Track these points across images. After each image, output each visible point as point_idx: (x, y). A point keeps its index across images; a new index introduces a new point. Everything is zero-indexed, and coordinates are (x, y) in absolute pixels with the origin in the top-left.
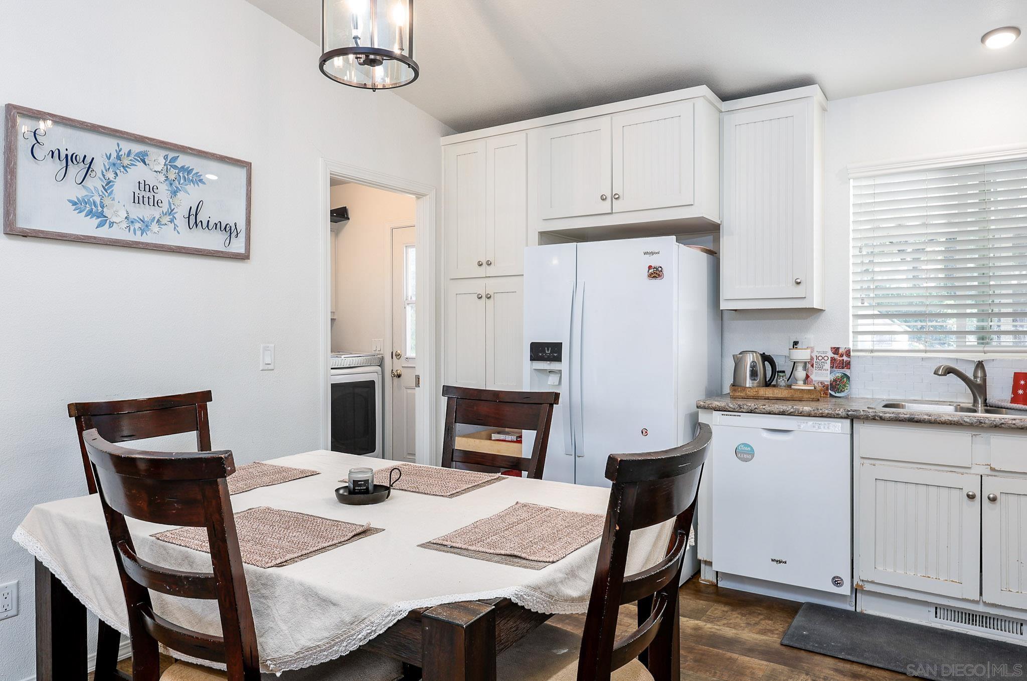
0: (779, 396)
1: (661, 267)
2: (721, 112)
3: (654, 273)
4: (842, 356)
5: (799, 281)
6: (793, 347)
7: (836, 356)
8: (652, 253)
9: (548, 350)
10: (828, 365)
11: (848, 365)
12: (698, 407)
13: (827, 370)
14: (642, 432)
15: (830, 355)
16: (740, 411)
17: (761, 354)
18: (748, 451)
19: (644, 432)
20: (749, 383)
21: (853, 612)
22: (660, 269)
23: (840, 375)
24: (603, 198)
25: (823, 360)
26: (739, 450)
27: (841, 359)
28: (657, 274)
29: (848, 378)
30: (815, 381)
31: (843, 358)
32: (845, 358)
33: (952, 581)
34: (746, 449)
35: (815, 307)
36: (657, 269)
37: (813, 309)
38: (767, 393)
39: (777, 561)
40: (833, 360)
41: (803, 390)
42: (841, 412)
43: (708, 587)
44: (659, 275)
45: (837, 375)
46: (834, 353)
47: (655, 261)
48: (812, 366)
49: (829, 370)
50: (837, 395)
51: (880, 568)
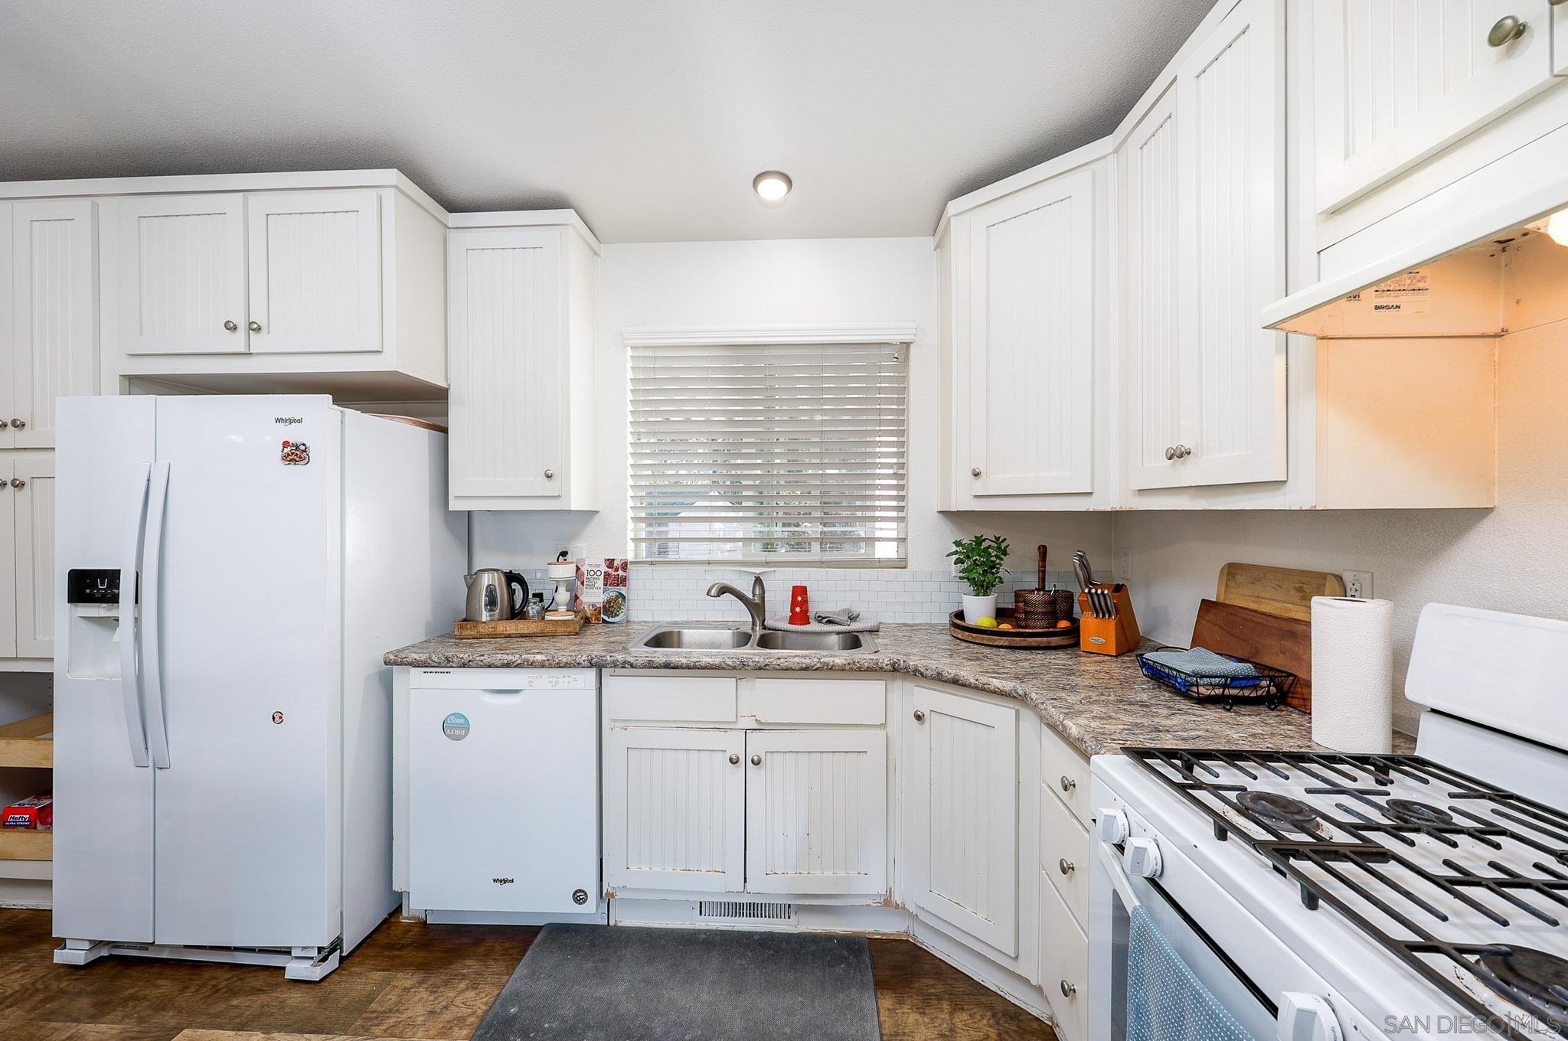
0: (525, 631)
1: (304, 445)
2: (446, 227)
3: (293, 453)
4: (617, 570)
5: (549, 472)
6: (558, 560)
7: (610, 571)
8: (291, 421)
9: (102, 584)
10: (600, 582)
11: (623, 581)
12: (385, 663)
13: (600, 588)
14: (274, 718)
15: (604, 568)
16: (449, 665)
17: (506, 573)
18: (461, 724)
19: (277, 718)
20: (485, 616)
21: (604, 926)
22: (302, 448)
23: (614, 594)
24: (230, 327)
25: (595, 576)
26: (447, 723)
27: (616, 573)
28: (297, 455)
29: (624, 597)
30: (586, 603)
31: (618, 573)
32: (621, 573)
33: (715, 871)
34: (458, 721)
35: (572, 509)
36: (297, 448)
37: (571, 511)
38: (508, 629)
39: (501, 881)
40: (607, 575)
41: (556, 621)
42: (583, 658)
43: (413, 926)
44: (300, 457)
45: (612, 594)
46: (608, 567)
47: (294, 434)
48: (582, 583)
49: (602, 588)
50: (611, 620)
51: (633, 868)
